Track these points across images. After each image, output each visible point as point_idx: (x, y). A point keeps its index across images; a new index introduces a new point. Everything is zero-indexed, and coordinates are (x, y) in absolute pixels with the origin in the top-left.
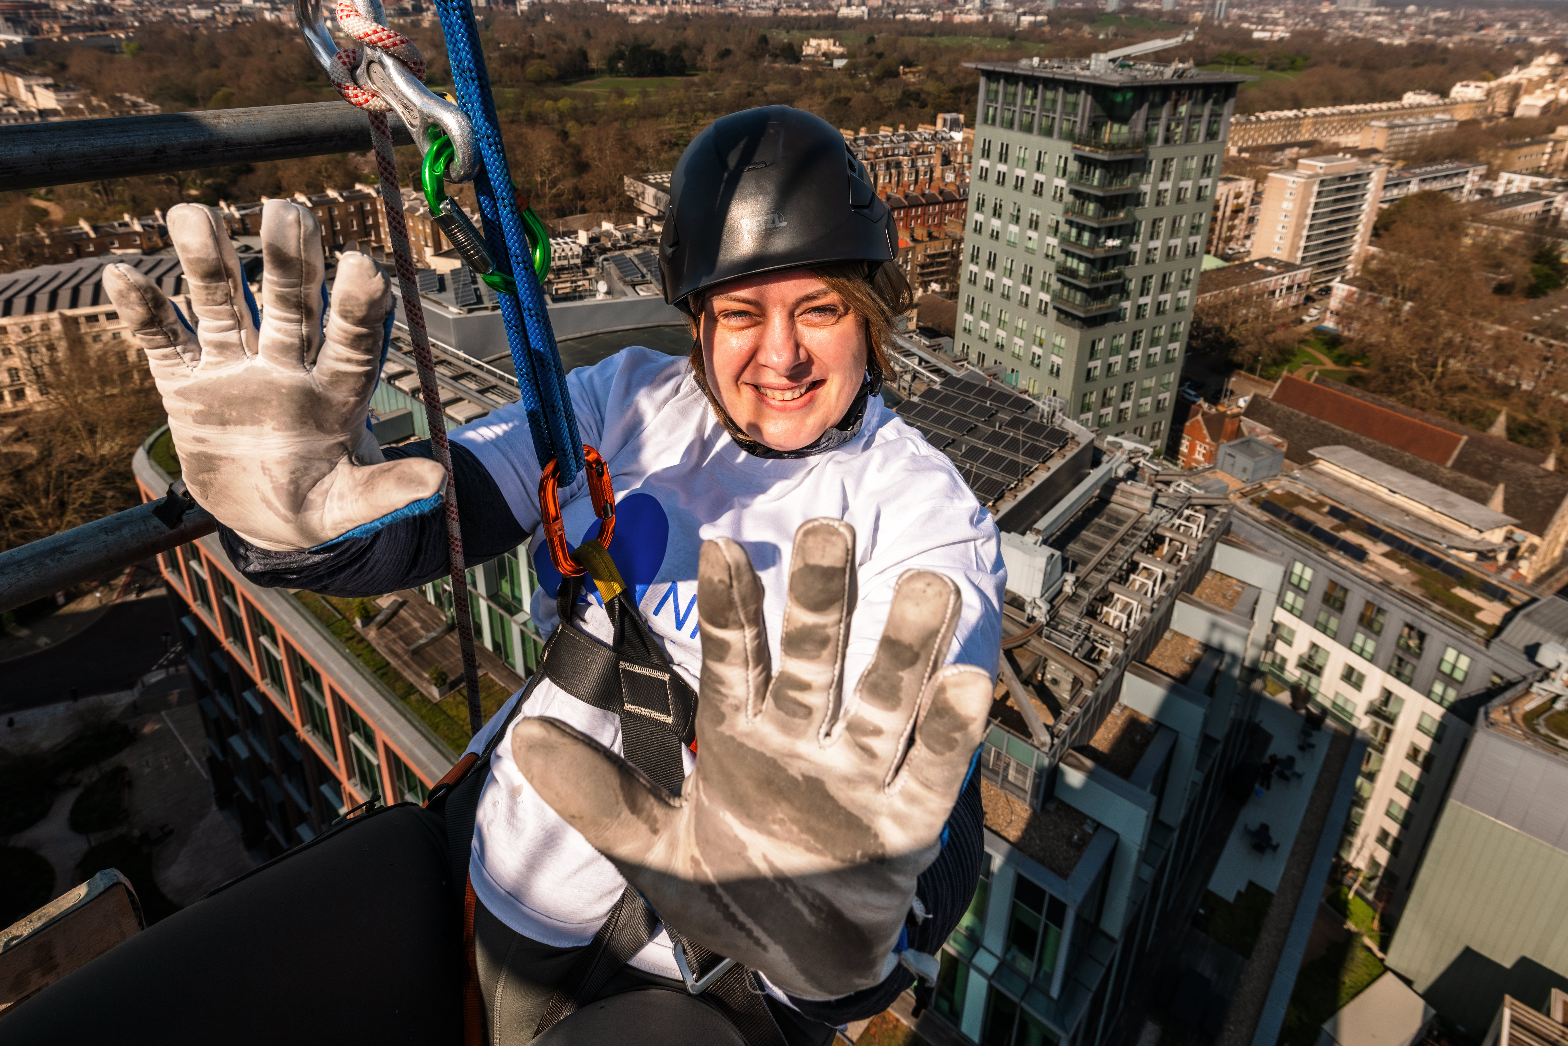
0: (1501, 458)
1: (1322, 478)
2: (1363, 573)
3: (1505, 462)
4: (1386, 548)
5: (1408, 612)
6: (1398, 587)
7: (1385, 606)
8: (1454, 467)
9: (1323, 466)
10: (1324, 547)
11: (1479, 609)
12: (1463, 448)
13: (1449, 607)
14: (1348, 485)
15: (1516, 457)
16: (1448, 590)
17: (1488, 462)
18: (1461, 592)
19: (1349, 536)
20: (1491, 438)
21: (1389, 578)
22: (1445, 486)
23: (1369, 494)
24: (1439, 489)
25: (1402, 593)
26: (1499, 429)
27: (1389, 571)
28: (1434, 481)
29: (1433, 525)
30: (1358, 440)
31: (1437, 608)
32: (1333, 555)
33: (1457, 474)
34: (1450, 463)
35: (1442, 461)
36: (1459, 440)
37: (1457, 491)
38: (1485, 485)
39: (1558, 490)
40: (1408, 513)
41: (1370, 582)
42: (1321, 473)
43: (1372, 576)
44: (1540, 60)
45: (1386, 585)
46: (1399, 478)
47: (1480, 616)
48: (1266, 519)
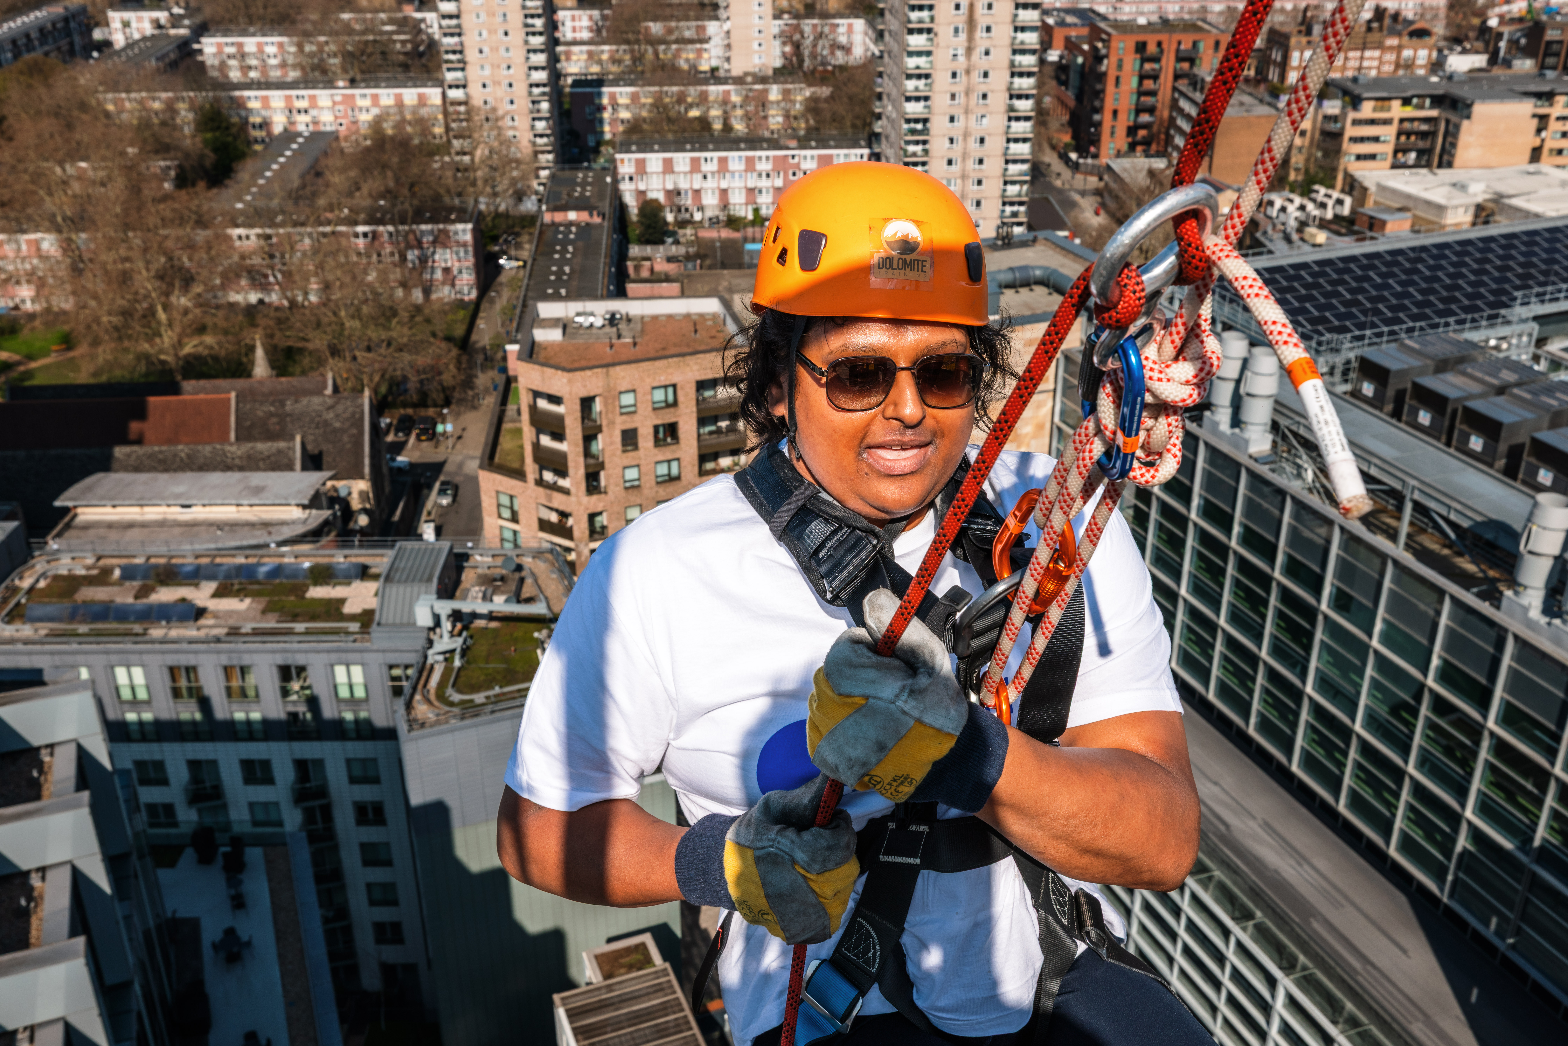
0: (282, 404)
1: (91, 532)
2: (202, 633)
3: (289, 406)
4: (210, 587)
5: (273, 652)
6: (247, 628)
7: (246, 660)
8: (238, 438)
9: (87, 514)
10: (137, 628)
11: (342, 601)
12: (237, 410)
13: (313, 618)
14: (130, 525)
15: (298, 394)
16: (303, 598)
17: (272, 415)
18: (317, 592)
19: (165, 595)
20: (261, 382)
21: (232, 622)
22: (241, 469)
23: (162, 524)
24: (237, 475)
25: (256, 632)
26: (261, 368)
27: (230, 613)
28: (227, 467)
29: (251, 525)
31: (300, 627)
32: (156, 632)
33: (247, 447)
34: (232, 436)
35: (224, 439)
36: (229, 400)
37: (258, 469)
38: (282, 445)
39: (354, 414)
41: (218, 640)
42: (88, 526)
43: (215, 632)
45: (234, 632)
46: (182, 484)
47: (347, 609)
48: (43, 632)
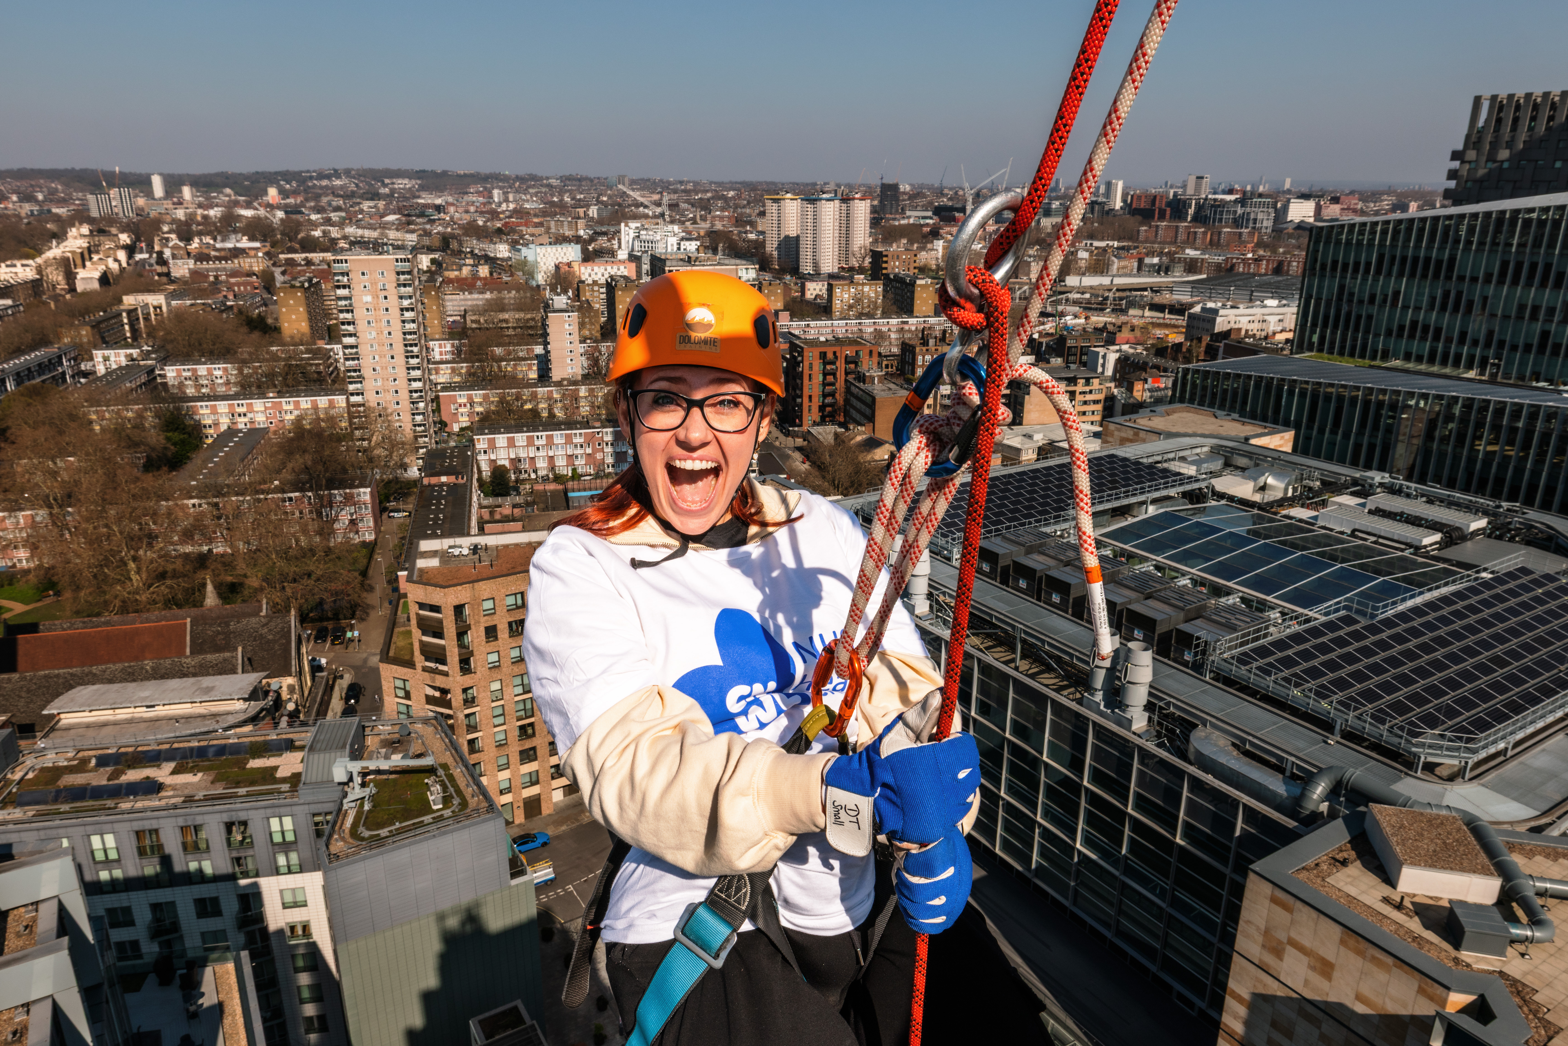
0: (227, 625)
1: (72, 732)
2: (163, 802)
3: (232, 626)
4: (170, 766)
5: (221, 812)
6: (200, 795)
7: (199, 820)
8: (192, 653)
9: (68, 719)
10: (110, 803)
11: (276, 768)
12: (191, 632)
13: (252, 783)
14: (105, 724)
15: (240, 616)
16: (244, 768)
17: (219, 633)
18: (255, 763)
19: (133, 775)
20: (211, 609)
21: (187, 792)
22: (195, 675)
23: (130, 721)
24: (192, 680)
25: (207, 798)
26: (211, 598)
27: (186, 785)
28: (184, 675)
29: (203, 717)
30: (90, 673)
31: (242, 791)
32: (125, 806)
33: (199, 658)
34: (188, 651)
35: (182, 654)
36: (185, 624)
37: (208, 674)
38: (227, 655)
39: (283, 628)
40: (177, 719)
41: (175, 807)
42: (69, 728)
43: (173, 801)
44: (73, 232)
45: (189, 800)
46: (148, 690)
47: (279, 774)
48: (31, 813)
